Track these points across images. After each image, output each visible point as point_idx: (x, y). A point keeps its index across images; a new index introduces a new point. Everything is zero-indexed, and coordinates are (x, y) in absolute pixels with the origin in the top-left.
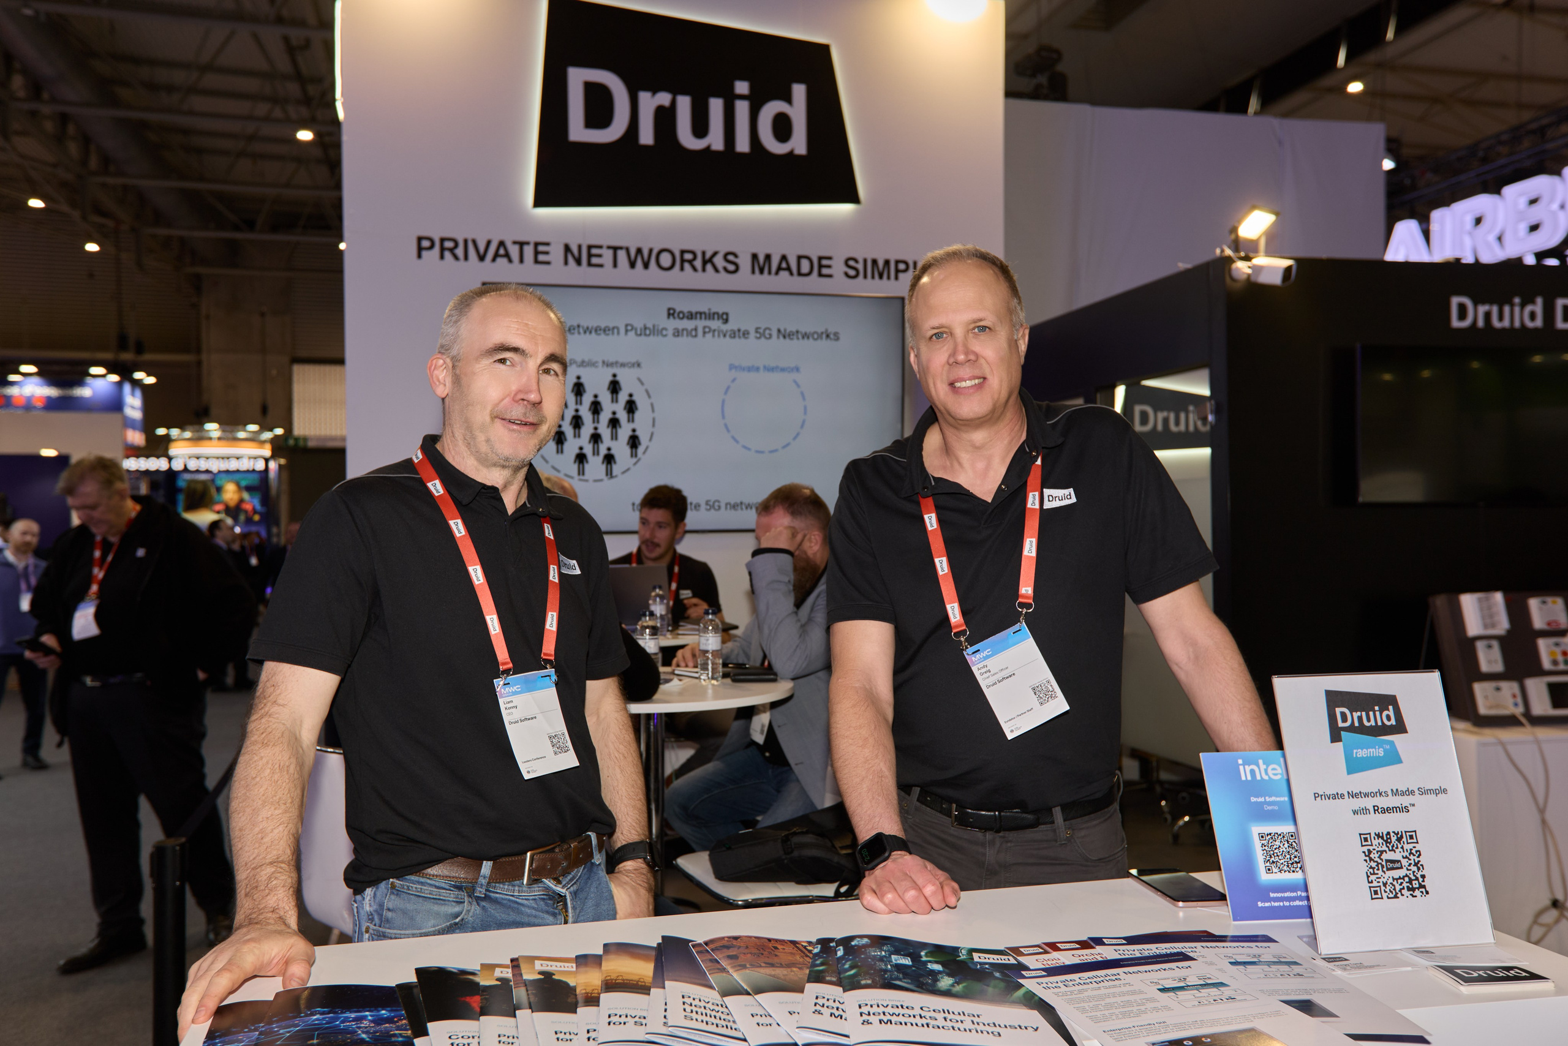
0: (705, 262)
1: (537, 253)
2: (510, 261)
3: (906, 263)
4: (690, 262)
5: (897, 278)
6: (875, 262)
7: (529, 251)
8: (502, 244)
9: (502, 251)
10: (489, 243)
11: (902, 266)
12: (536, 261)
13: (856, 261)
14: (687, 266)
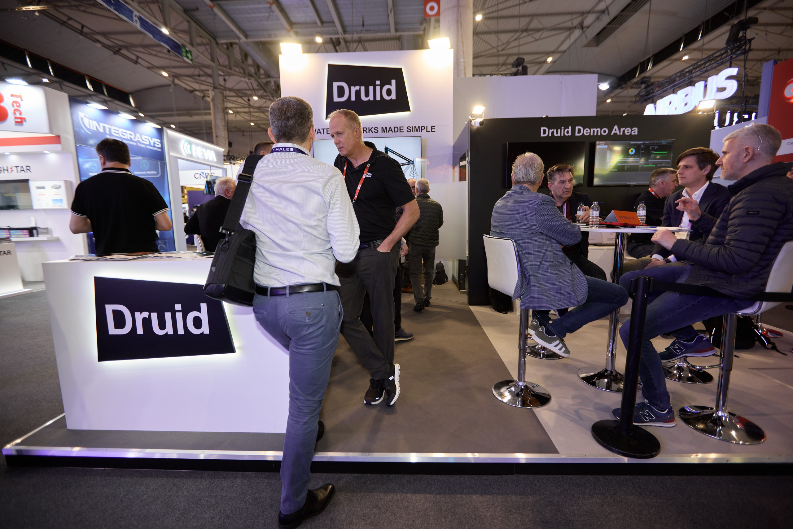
0: (369, 130)
1: (327, 131)
2: (321, 134)
3: (424, 127)
4: (365, 131)
5: (422, 131)
6: (415, 127)
7: (325, 131)
8: (319, 130)
9: (319, 132)
10: (316, 129)
11: (423, 128)
12: (327, 133)
13: (410, 127)
14: (364, 131)
